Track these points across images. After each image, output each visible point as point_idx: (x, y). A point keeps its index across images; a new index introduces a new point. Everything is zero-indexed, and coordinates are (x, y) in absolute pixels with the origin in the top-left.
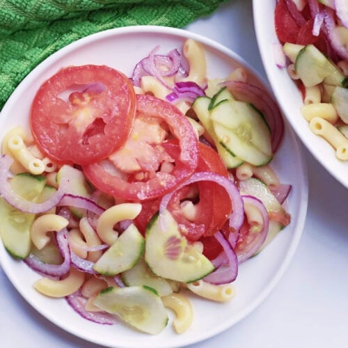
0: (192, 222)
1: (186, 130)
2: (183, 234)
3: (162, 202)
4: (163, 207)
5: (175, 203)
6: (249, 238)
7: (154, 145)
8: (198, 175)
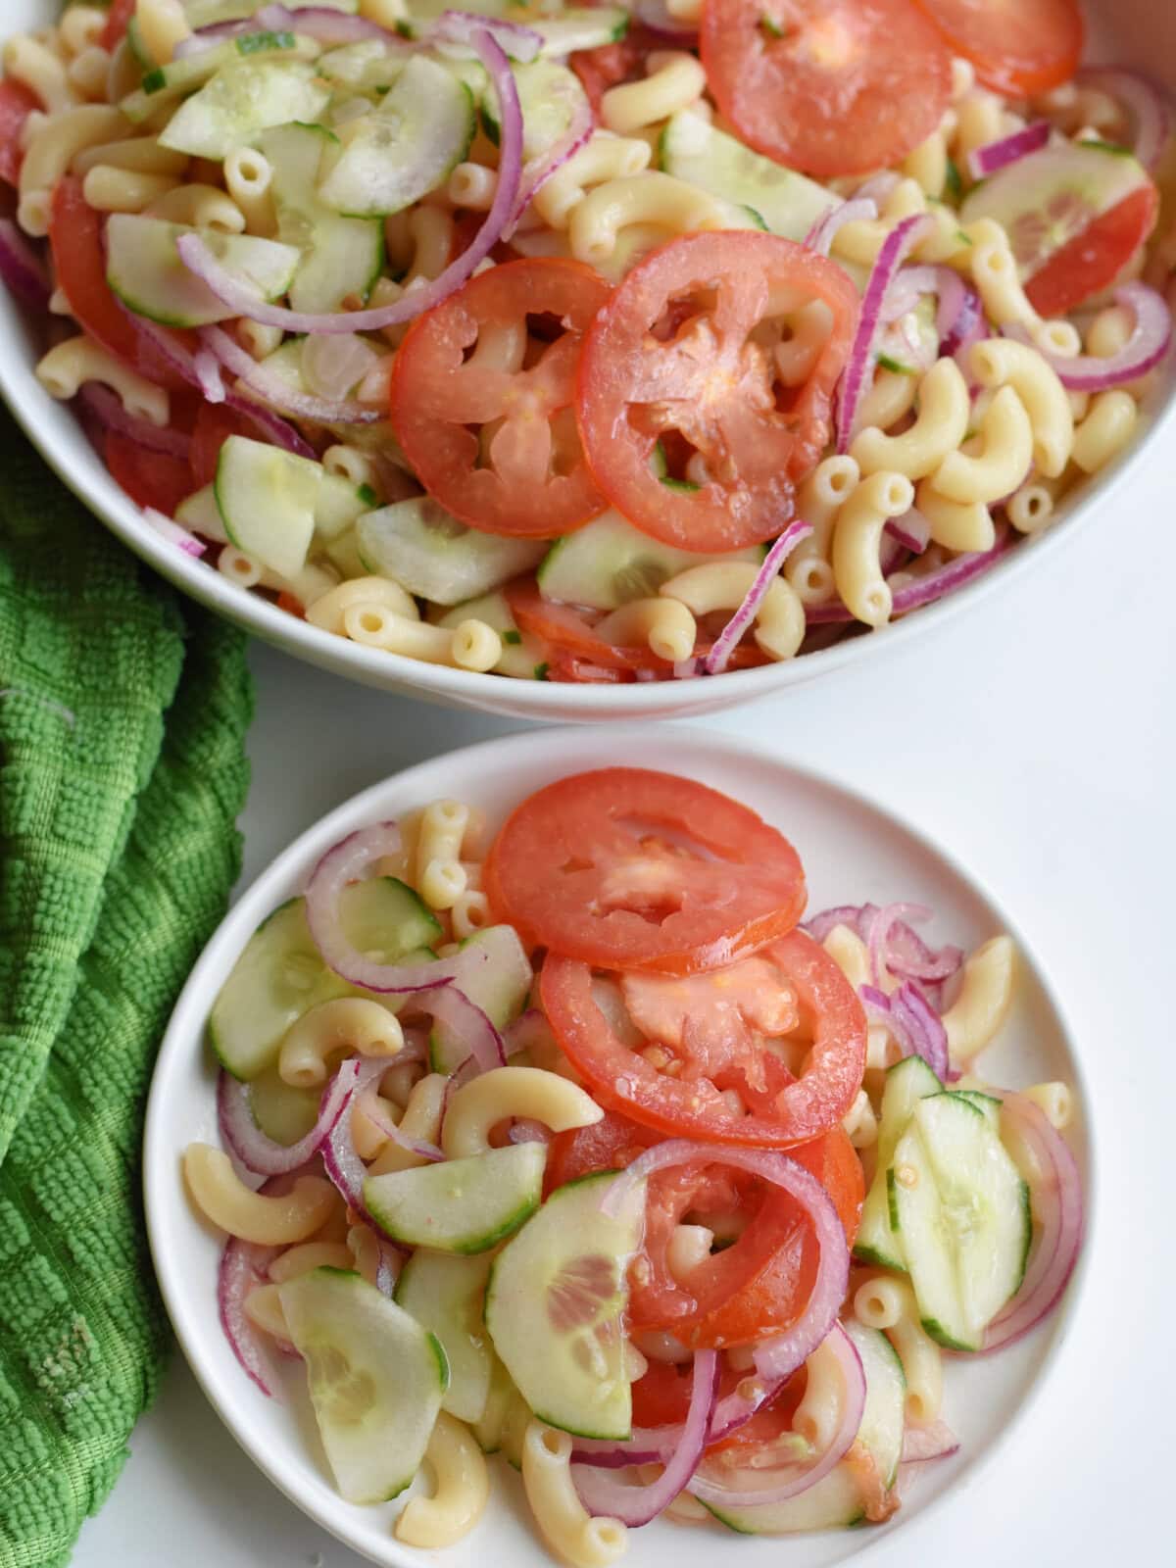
0: (675, 1279)
1: (845, 1063)
2: (631, 1277)
3: (659, 1147)
4: (651, 1161)
5: (678, 1189)
6: (763, 1457)
7: (751, 1023)
8: (792, 1166)
